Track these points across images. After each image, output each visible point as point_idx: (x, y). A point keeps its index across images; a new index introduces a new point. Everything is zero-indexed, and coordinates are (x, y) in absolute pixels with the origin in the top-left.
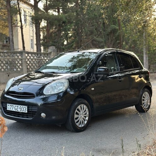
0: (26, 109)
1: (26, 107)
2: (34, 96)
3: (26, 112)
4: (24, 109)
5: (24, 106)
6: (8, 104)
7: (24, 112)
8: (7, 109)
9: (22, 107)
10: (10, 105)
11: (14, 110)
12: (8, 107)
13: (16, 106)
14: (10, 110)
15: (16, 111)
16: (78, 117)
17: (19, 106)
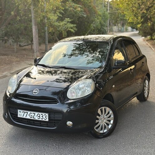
0: (47, 117)
1: (47, 115)
2: (56, 102)
3: (47, 120)
4: (44, 117)
5: (44, 114)
6: (19, 111)
7: (43, 120)
8: (19, 116)
9: (40, 114)
10: (22, 111)
11: (28, 117)
12: (19, 113)
13: (32, 113)
14: (22, 117)
15: (32, 118)
16: (98, 122)
17: (36, 113)
